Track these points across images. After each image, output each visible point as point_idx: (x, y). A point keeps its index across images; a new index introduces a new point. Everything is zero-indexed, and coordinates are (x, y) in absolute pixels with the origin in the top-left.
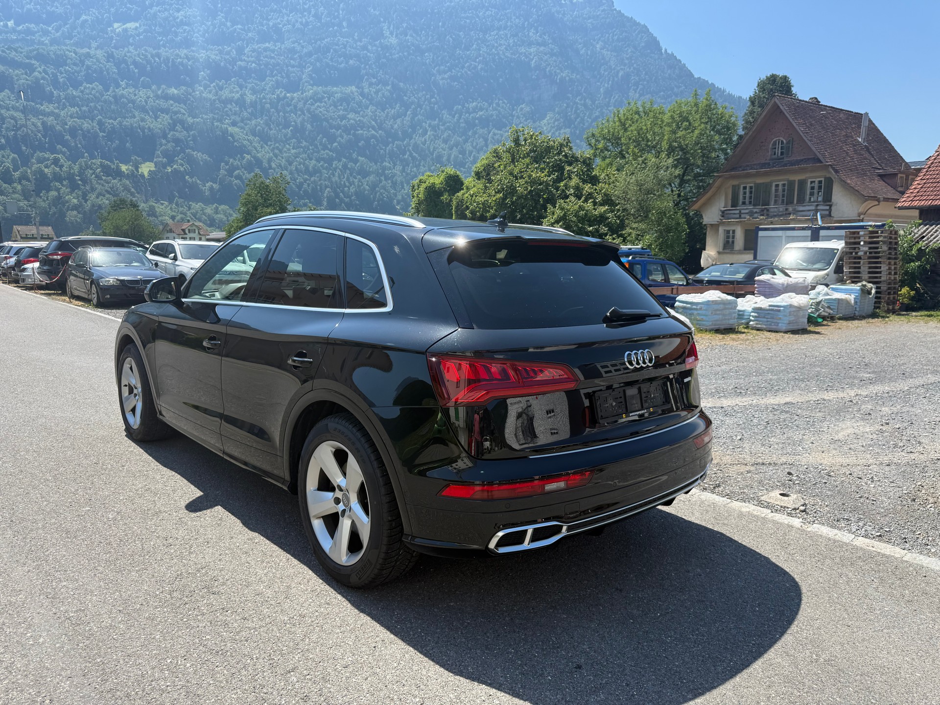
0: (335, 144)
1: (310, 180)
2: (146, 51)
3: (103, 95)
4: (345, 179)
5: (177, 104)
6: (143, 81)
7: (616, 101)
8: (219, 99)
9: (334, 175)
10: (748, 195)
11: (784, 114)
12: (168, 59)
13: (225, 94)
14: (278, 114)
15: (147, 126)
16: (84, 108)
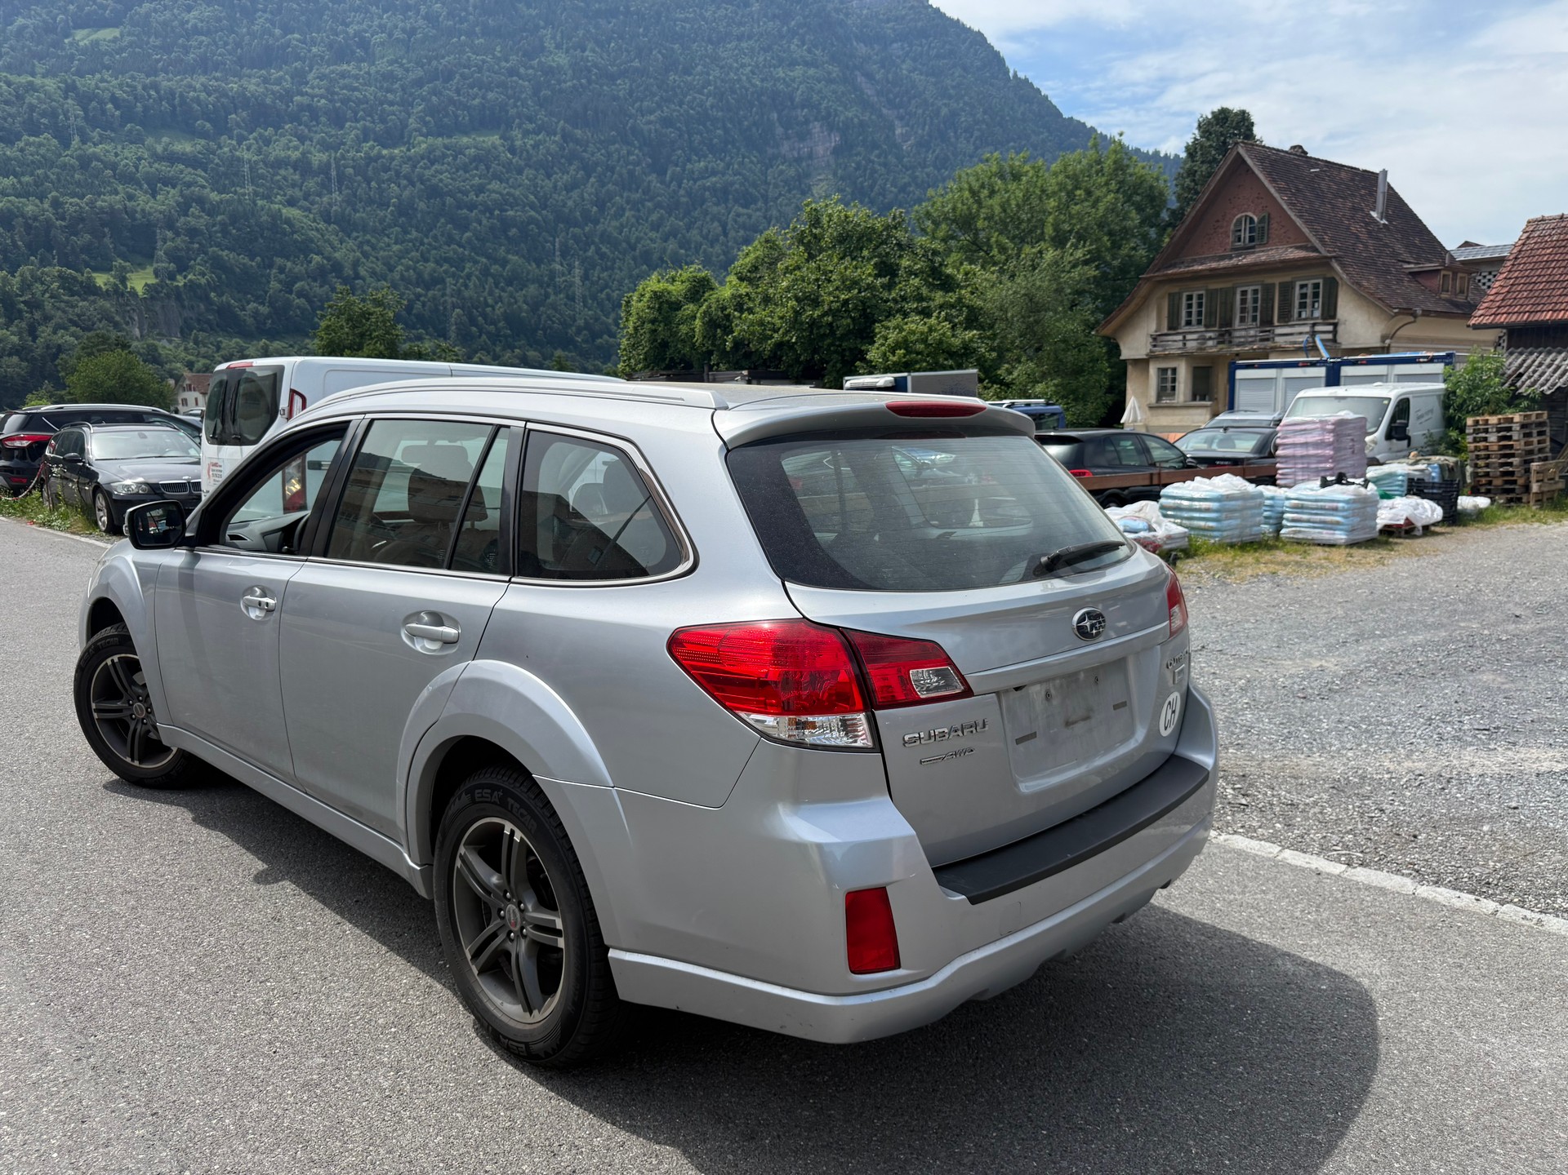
0: (468, 234)
1: (426, 296)
2: (133, 78)
3: (60, 155)
4: (486, 294)
5: (190, 169)
6: (130, 131)
7: (936, 158)
8: (263, 161)
9: (466, 286)
10: (1194, 309)
11: (1253, 173)
12: (172, 93)
13: (276, 151)
14: (369, 184)
15: (139, 209)
16: (26, 179)
